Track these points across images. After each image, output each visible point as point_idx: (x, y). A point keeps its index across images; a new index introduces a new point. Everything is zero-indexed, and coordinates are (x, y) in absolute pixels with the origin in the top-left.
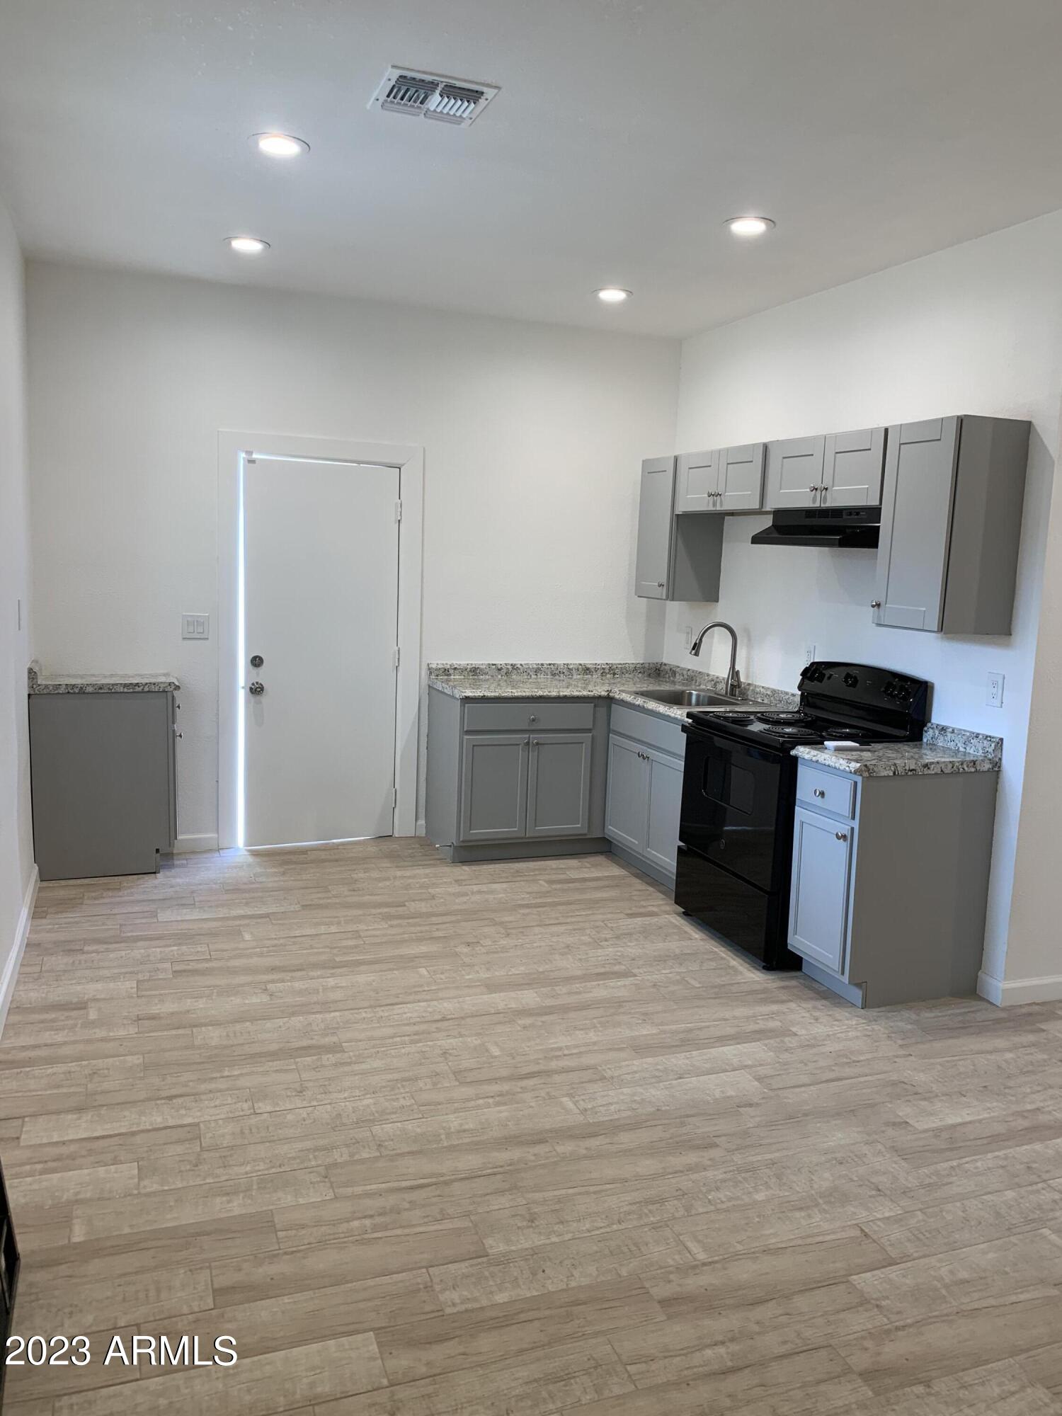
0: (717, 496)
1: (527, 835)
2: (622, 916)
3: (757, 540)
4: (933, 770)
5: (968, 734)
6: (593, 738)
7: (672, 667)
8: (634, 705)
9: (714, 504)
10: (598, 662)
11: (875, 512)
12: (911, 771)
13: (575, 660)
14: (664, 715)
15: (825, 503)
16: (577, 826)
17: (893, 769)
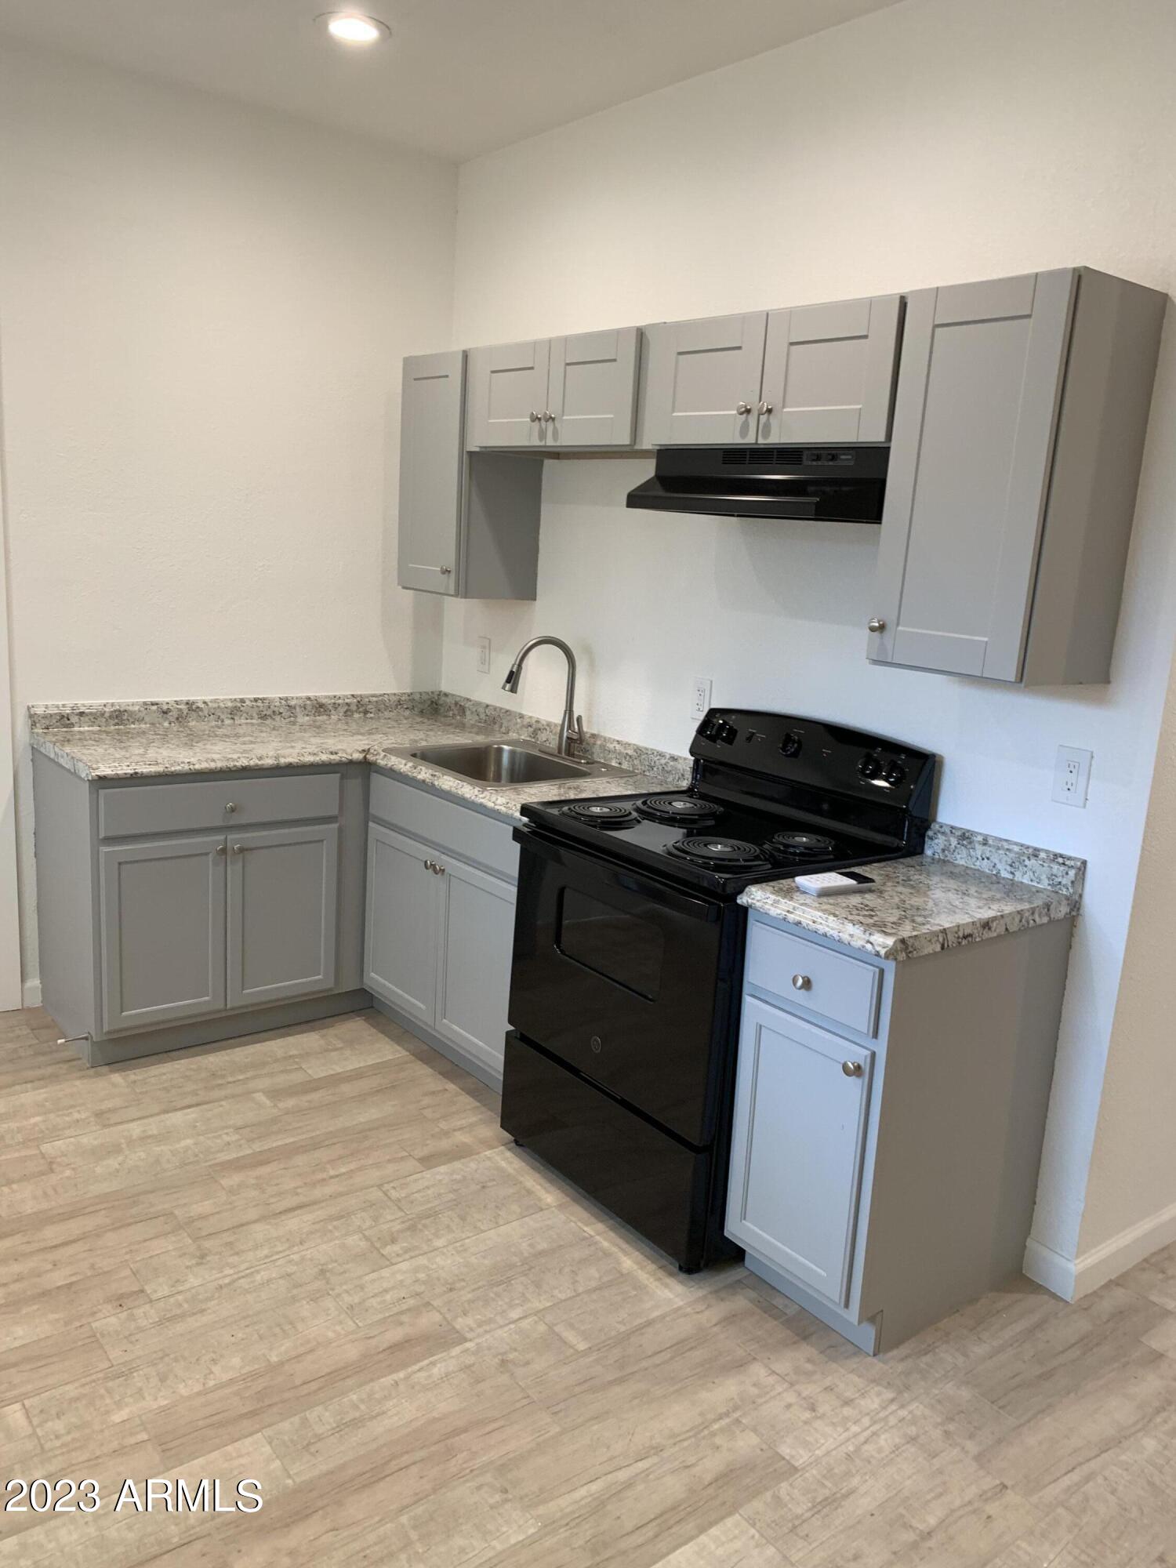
0: (547, 421)
1: (228, 1006)
2: (411, 1165)
3: (637, 499)
4: (995, 931)
5: (1016, 849)
6: (340, 830)
7: (458, 699)
8: (414, 779)
9: (542, 435)
10: (337, 693)
11: (876, 456)
12: (965, 937)
13: (300, 691)
14: (473, 803)
15: (766, 436)
16: (318, 979)
17: (941, 939)
